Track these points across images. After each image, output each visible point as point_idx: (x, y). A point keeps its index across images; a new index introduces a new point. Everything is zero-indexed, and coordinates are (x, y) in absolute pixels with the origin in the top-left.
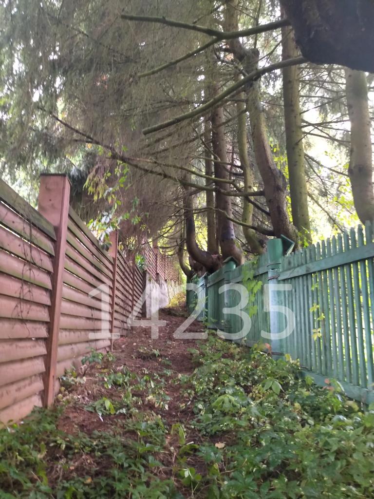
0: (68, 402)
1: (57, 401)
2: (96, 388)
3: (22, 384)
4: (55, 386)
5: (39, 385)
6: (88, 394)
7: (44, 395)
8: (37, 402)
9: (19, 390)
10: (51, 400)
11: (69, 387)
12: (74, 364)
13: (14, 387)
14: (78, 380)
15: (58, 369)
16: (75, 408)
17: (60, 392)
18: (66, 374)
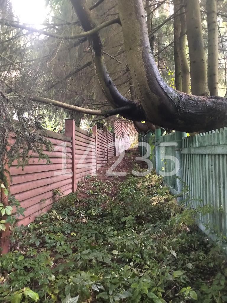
0: (80, 191)
1: (77, 191)
2: (88, 187)
3: (66, 186)
4: (76, 187)
5: (71, 186)
6: (86, 189)
7: (72, 189)
8: (71, 191)
9: (66, 187)
10: (75, 191)
11: (80, 187)
12: (81, 180)
13: (65, 187)
14: (83, 184)
15: (76, 181)
16: (82, 193)
17: (77, 188)
18: (79, 183)
